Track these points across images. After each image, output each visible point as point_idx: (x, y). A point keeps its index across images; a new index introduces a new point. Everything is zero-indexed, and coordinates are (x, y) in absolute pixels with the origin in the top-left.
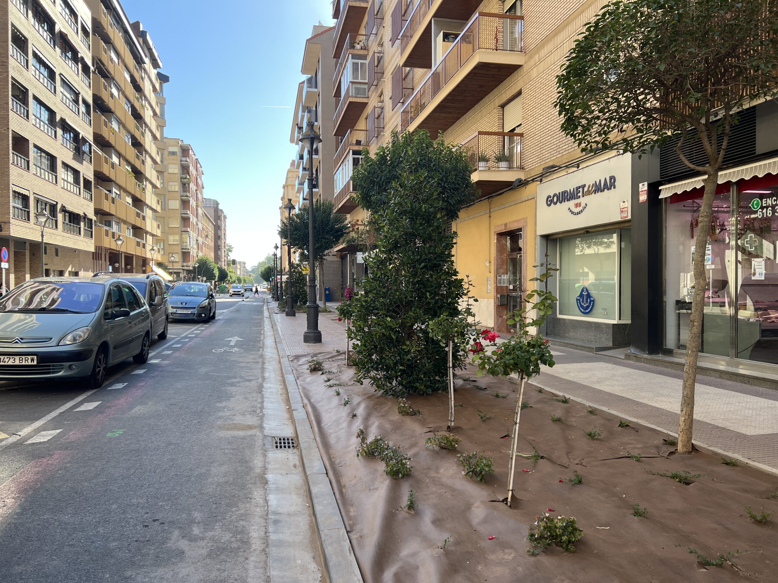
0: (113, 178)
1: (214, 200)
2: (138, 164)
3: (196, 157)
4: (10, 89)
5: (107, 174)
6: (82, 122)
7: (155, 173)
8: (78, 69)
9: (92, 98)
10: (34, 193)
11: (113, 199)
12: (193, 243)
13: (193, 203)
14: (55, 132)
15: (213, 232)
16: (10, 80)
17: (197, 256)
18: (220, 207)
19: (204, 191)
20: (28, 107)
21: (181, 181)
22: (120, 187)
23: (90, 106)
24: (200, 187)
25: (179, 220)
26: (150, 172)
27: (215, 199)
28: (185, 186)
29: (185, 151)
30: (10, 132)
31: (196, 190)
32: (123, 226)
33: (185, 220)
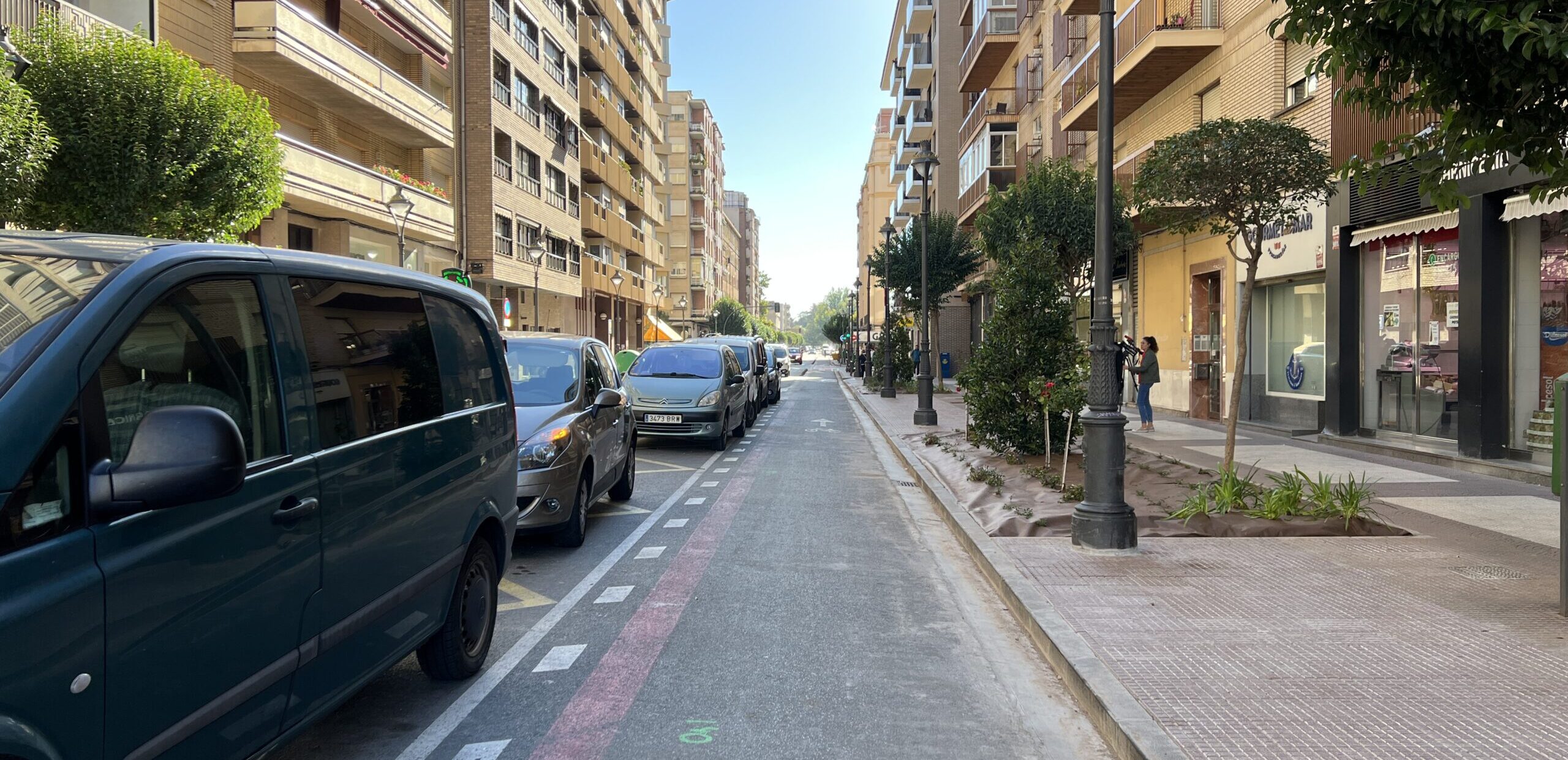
0: (603, 177)
1: (738, 193)
2: (633, 149)
3: (713, 121)
4: (492, 67)
5: (597, 172)
6: (566, 96)
7: (656, 160)
8: (562, 13)
9: (578, 55)
10: (517, 215)
11: (604, 211)
12: (709, 274)
13: (708, 203)
14: (538, 118)
15: (737, 252)
16: (492, 53)
17: (715, 296)
18: (750, 206)
19: (725, 178)
20: (509, 88)
21: (690, 166)
22: (612, 190)
23: (576, 68)
24: (719, 173)
25: (688, 233)
26: (650, 160)
27: (740, 191)
28: (696, 174)
29: (697, 111)
30: (493, 130)
31: (714, 180)
32: (616, 255)
33: (697, 234)
